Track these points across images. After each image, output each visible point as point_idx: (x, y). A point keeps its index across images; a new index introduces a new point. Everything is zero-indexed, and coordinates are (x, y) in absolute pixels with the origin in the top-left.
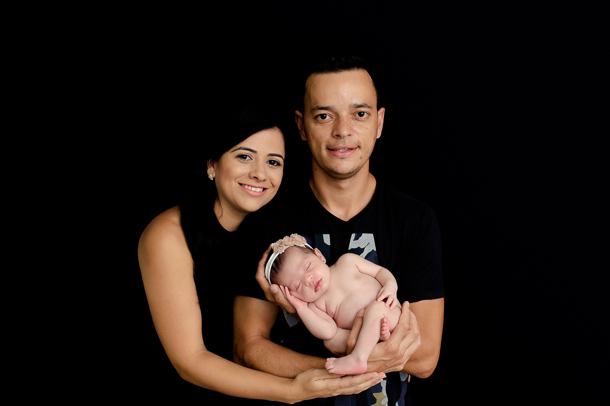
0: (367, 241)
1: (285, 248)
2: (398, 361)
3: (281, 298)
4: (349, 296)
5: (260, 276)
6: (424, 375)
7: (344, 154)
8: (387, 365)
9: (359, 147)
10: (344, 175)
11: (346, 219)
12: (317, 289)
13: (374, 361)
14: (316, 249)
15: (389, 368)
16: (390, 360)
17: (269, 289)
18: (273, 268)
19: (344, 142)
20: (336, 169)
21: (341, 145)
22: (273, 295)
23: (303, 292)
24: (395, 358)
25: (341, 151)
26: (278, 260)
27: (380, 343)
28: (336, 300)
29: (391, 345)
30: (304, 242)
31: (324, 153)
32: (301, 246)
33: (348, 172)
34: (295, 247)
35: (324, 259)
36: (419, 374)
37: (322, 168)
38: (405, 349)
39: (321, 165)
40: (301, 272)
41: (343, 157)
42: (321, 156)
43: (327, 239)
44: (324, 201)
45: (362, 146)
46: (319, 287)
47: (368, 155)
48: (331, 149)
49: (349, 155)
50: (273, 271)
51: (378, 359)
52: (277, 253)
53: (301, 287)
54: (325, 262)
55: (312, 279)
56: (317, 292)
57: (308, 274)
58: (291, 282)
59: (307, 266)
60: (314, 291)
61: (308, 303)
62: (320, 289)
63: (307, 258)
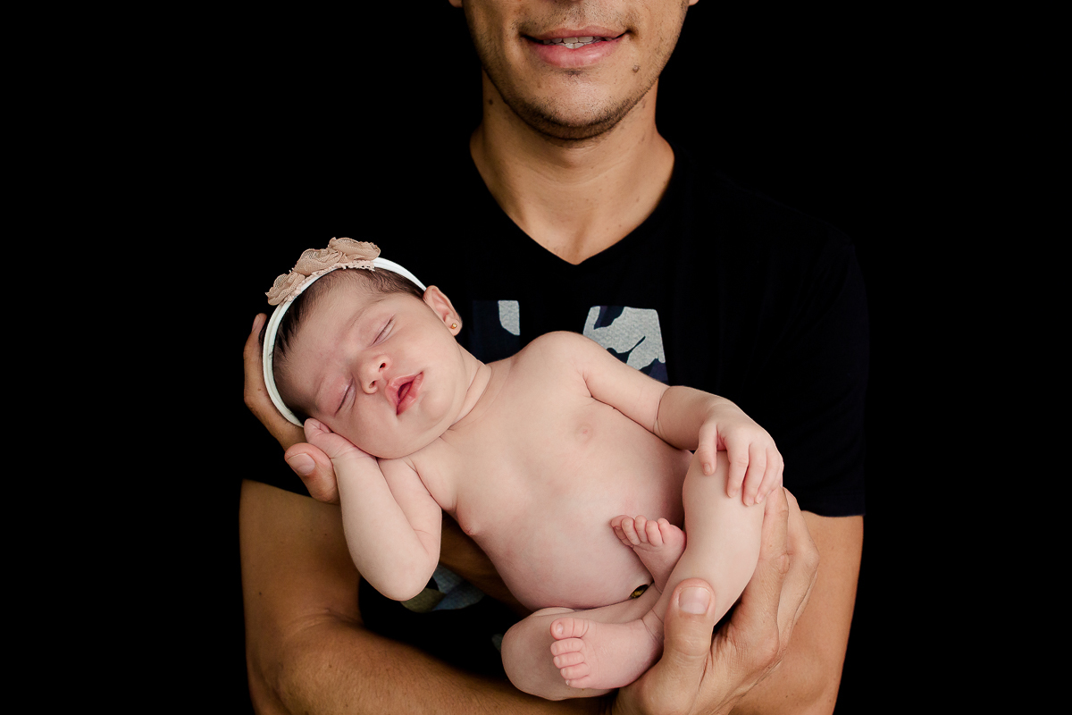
0: (637, 332)
7: (579, 56)
9: (631, 32)
10: (580, 127)
11: (576, 259)
12: (404, 403)
14: (434, 288)
19: (581, 14)
20: (550, 110)
21: (570, 24)
25: (569, 45)
31: (515, 51)
32: (360, 266)
33: (590, 117)
35: (453, 321)
37: (506, 101)
39: (505, 92)
41: (575, 67)
42: (504, 64)
44: (514, 201)
45: (643, 26)
46: (411, 399)
47: (659, 62)
48: (533, 38)
49: (595, 60)
52: (283, 301)
53: (350, 399)
54: (456, 332)
55: (386, 369)
56: (403, 415)
57: (374, 354)
58: (319, 381)
59: (378, 327)
60: (391, 413)
61: (377, 459)
62: (413, 405)
63: (379, 304)
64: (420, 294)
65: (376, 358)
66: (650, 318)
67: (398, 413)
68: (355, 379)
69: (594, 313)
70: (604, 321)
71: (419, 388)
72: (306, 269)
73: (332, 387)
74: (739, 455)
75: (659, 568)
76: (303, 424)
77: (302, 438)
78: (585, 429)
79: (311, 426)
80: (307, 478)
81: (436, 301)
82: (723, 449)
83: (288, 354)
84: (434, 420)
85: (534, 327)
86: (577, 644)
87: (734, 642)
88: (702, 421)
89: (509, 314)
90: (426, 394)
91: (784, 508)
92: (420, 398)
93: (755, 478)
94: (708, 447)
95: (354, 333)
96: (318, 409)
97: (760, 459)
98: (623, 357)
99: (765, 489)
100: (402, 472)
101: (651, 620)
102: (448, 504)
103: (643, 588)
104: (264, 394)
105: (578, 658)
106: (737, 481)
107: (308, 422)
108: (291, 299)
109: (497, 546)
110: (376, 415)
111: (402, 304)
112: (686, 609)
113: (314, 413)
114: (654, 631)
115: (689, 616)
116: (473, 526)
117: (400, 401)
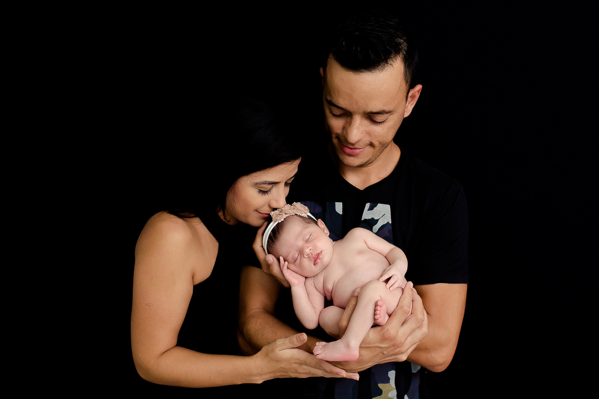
0: (382, 213)
1: (285, 216)
2: (398, 350)
3: (276, 270)
4: (349, 272)
5: (257, 245)
6: (436, 368)
8: (385, 352)
11: (362, 188)
12: (316, 262)
13: (369, 347)
14: (320, 220)
15: (388, 356)
16: (388, 348)
17: (265, 260)
18: (270, 237)
22: (269, 266)
23: (301, 266)
24: (394, 345)
26: (276, 230)
27: (376, 328)
28: (335, 275)
29: (388, 330)
30: (307, 212)
32: (303, 215)
34: (295, 216)
35: (327, 231)
36: (430, 366)
38: (406, 336)
40: (300, 243)
43: (339, 207)
46: (318, 261)
50: (270, 241)
51: (372, 345)
53: (299, 259)
54: (328, 235)
55: (311, 250)
56: (316, 265)
57: (307, 245)
59: (307, 237)
60: (312, 264)
61: (306, 278)
63: (307, 229)
64: (316, 223)
65: (308, 247)
66: (388, 207)
67: (314, 264)
68: (301, 252)
69: (368, 205)
70: (371, 208)
71: (320, 256)
73: (294, 254)
81: (321, 225)
90: (323, 258)
92: (321, 260)
95: (300, 238)
110: (308, 264)
111: (312, 228)
117: (315, 261)
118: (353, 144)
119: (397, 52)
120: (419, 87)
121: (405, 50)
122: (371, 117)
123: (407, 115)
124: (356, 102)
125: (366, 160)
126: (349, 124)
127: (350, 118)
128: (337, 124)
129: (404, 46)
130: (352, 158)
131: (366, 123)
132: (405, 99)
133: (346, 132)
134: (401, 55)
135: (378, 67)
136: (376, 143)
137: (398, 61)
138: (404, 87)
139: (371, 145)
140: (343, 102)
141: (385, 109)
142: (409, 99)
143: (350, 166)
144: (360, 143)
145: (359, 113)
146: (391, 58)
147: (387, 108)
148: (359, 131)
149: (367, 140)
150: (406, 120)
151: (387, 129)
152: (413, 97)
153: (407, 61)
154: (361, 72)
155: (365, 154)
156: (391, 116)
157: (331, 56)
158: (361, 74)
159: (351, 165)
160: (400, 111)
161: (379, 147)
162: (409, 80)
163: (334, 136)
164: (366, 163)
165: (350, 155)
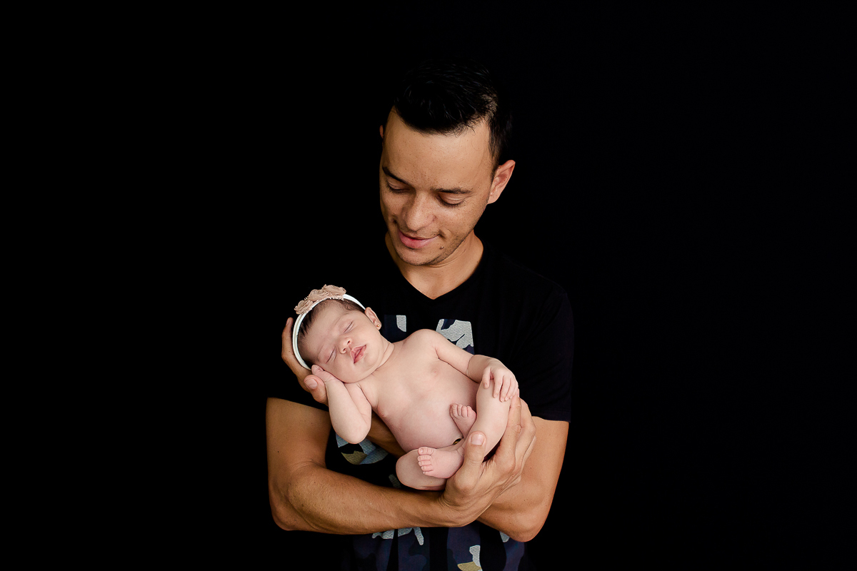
0: (461, 333)
11: (433, 296)
12: (357, 359)
14: (369, 308)
23: (335, 364)
30: (341, 293)
35: (378, 323)
40: (336, 333)
46: (360, 357)
52: (303, 313)
53: (333, 356)
54: (379, 328)
55: (350, 343)
56: (357, 363)
57: (345, 337)
58: (320, 348)
59: (346, 325)
60: (352, 362)
61: (344, 383)
62: (361, 359)
63: (347, 315)
64: (363, 311)
65: (346, 339)
66: (468, 325)
67: (355, 363)
68: (336, 349)
70: (446, 326)
71: (365, 352)
72: (314, 299)
73: (327, 350)
74: (499, 380)
75: (465, 429)
76: (311, 368)
77: (310, 373)
78: (435, 370)
79: (315, 368)
80: (313, 390)
81: (370, 314)
82: (492, 379)
83: (306, 336)
84: (371, 366)
85: (412, 328)
86: (429, 457)
87: (496, 461)
88: (485, 367)
89: (401, 322)
90: (367, 354)
91: (519, 405)
92: (364, 356)
93: (505, 390)
94: (487, 378)
95: (336, 328)
96: (318, 360)
97: (507, 382)
98: (455, 343)
99: (509, 395)
100: (355, 389)
101: (460, 450)
102: (374, 404)
103: (458, 440)
104: (292, 354)
105: (429, 463)
106: (497, 391)
107: (313, 366)
108: (307, 312)
109: (395, 423)
110: (346, 364)
111: (356, 315)
112: (473, 443)
113: (317, 362)
114: (461, 454)
115: (475, 446)
116: (385, 413)
117: (356, 357)
118: (415, 232)
119: (482, 112)
120: (511, 164)
121: (493, 111)
122: (441, 195)
123: (493, 200)
124: (422, 174)
125: (434, 257)
126: (411, 204)
127: (412, 196)
128: (393, 202)
129: (493, 106)
130: (413, 253)
131: (435, 204)
132: (489, 178)
133: (406, 215)
134: (487, 117)
135: (453, 128)
136: (447, 233)
137: (482, 124)
138: (488, 161)
139: (441, 235)
140: (403, 172)
141: (461, 187)
142: (497, 179)
143: (411, 264)
144: (425, 231)
145: (426, 190)
146: (473, 119)
147: (463, 187)
148: (423, 214)
149: (434, 228)
150: (490, 208)
151: (464, 215)
152: (502, 176)
153: (495, 126)
154: (430, 133)
155: (431, 247)
156: (469, 198)
157: (393, 109)
158: (431, 136)
159: (412, 262)
160: (481, 192)
161: (451, 239)
162: (496, 152)
163: (390, 219)
164: (434, 260)
165: (411, 249)
